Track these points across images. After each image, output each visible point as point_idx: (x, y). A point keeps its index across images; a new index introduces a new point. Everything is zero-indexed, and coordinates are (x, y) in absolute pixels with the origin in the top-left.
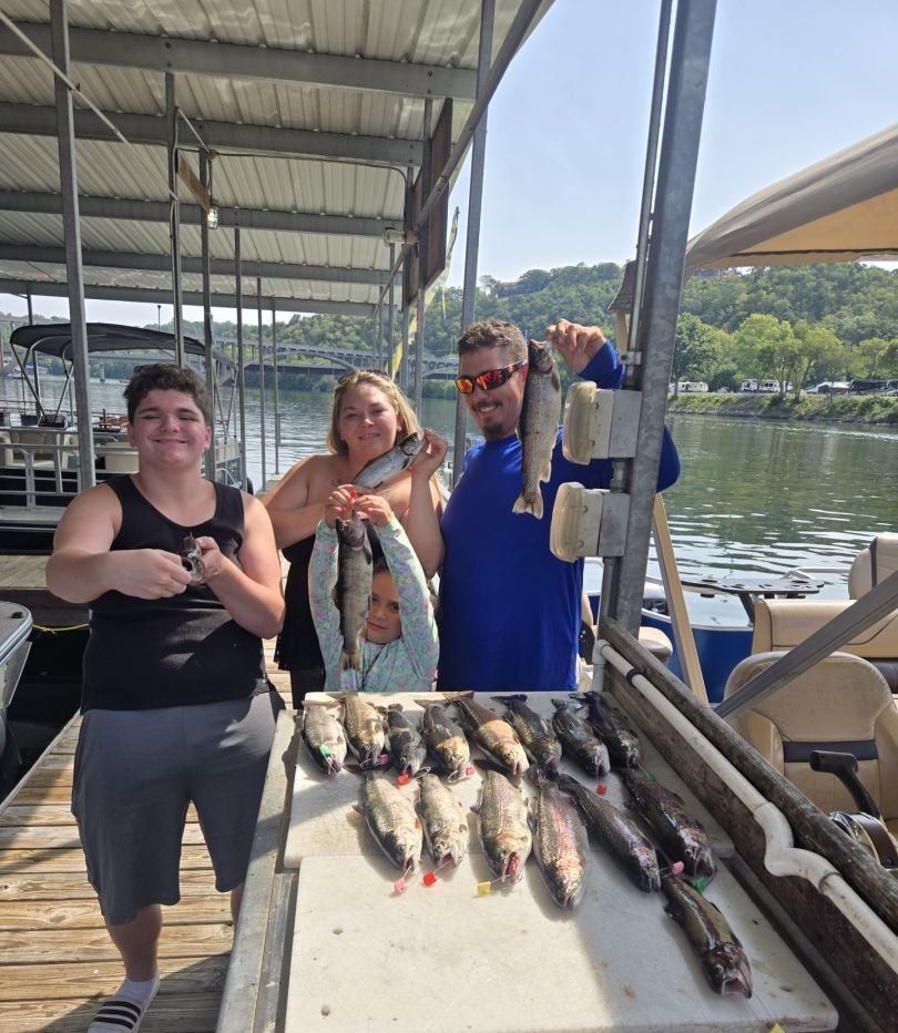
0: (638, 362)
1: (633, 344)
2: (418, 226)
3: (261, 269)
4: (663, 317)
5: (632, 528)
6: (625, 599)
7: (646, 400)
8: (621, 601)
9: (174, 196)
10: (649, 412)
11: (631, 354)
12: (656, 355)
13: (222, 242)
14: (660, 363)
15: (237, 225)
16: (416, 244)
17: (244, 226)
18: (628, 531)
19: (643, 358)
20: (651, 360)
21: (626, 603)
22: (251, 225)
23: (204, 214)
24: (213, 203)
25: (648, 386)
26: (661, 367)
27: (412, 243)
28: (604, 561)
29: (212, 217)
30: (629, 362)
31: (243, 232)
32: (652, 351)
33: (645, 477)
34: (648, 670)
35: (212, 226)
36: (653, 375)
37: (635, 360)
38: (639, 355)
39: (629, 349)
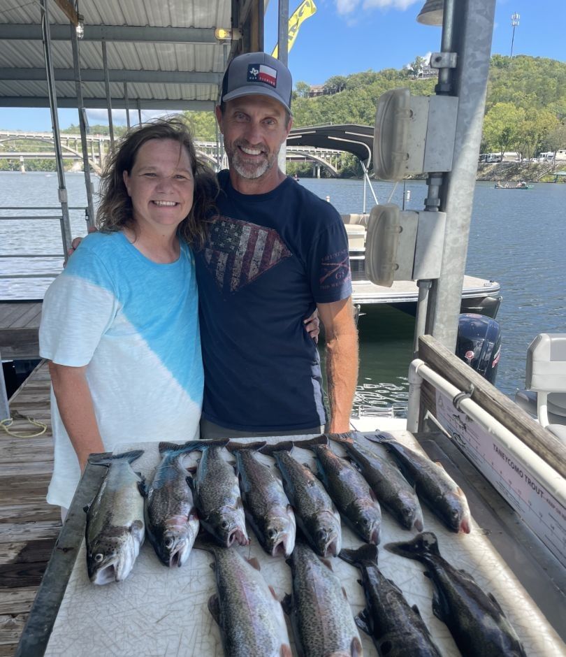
0: (454, 65)
1: (448, 44)
2: (241, 24)
3: (125, 75)
4: (479, 12)
5: (447, 247)
6: (442, 322)
7: (462, 106)
8: (437, 324)
9: (45, 9)
10: (465, 121)
11: (446, 55)
12: (473, 56)
13: (91, 52)
14: (476, 64)
15: (103, 39)
16: (240, 40)
17: (109, 39)
18: (444, 252)
19: (459, 60)
20: (467, 62)
21: (442, 326)
22: (115, 39)
23: (73, 26)
24: (79, 18)
25: (464, 90)
26: (478, 69)
27: (237, 39)
28: (418, 285)
29: (79, 29)
30: (444, 63)
31: (109, 44)
32: (469, 50)
33: (461, 192)
34: (477, 393)
35: (80, 36)
36: (470, 78)
37: (450, 62)
38: (454, 56)
39: (443, 50)
